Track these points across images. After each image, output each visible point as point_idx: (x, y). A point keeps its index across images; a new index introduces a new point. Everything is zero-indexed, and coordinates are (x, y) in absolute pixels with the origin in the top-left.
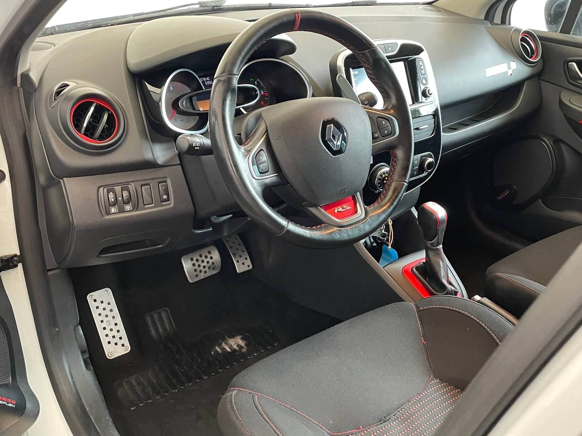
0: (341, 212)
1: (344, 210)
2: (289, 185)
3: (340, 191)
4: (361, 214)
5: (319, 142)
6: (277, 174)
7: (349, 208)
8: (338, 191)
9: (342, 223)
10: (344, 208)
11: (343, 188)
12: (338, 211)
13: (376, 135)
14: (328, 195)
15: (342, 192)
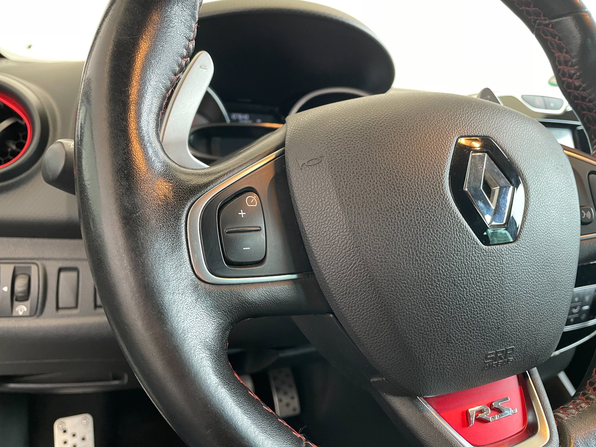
0: (485, 422)
2: (331, 316)
3: (492, 358)
4: (550, 440)
5: (443, 195)
6: (294, 276)
7: (512, 412)
8: (487, 359)
11: (502, 352)
12: (477, 419)
13: (586, 215)
14: (454, 368)
15: (500, 361)
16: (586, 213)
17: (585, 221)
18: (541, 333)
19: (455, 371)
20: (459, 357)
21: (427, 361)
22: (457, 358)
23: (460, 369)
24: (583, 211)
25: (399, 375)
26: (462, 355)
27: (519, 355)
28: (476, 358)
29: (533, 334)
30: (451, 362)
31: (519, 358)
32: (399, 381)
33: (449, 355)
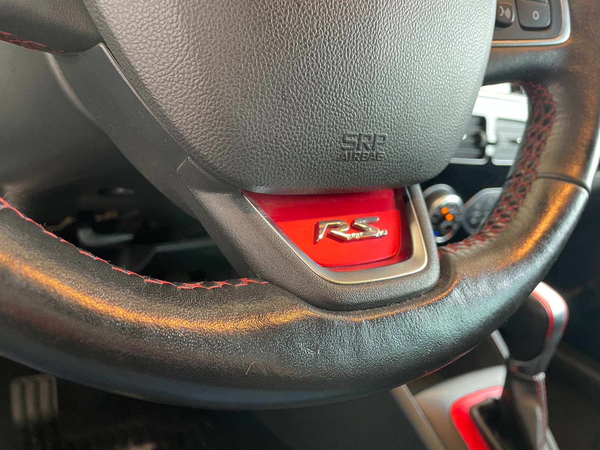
0: (341, 240)
1: (357, 235)
3: (354, 143)
4: (426, 268)
7: (380, 233)
8: (345, 142)
9: (338, 288)
10: (359, 229)
11: (369, 137)
12: (330, 236)
13: (504, 13)
14: (293, 145)
15: (365, 152)
16: (505, 9)
17: (502, 20)
18: (428, 128)
19: (296, 151)
20: (302, 129)
21: (250, 124)
22: (298, 129)
23: (303, 149)
24: (501, 7)
25: (204, 142)
26: (306, 126)
27: (394, 150)
28: (328, 136)
29: (416, 125)
30: (289, 134)
31: (394, 156)
32: (206, 153)
33: (284, 122)
